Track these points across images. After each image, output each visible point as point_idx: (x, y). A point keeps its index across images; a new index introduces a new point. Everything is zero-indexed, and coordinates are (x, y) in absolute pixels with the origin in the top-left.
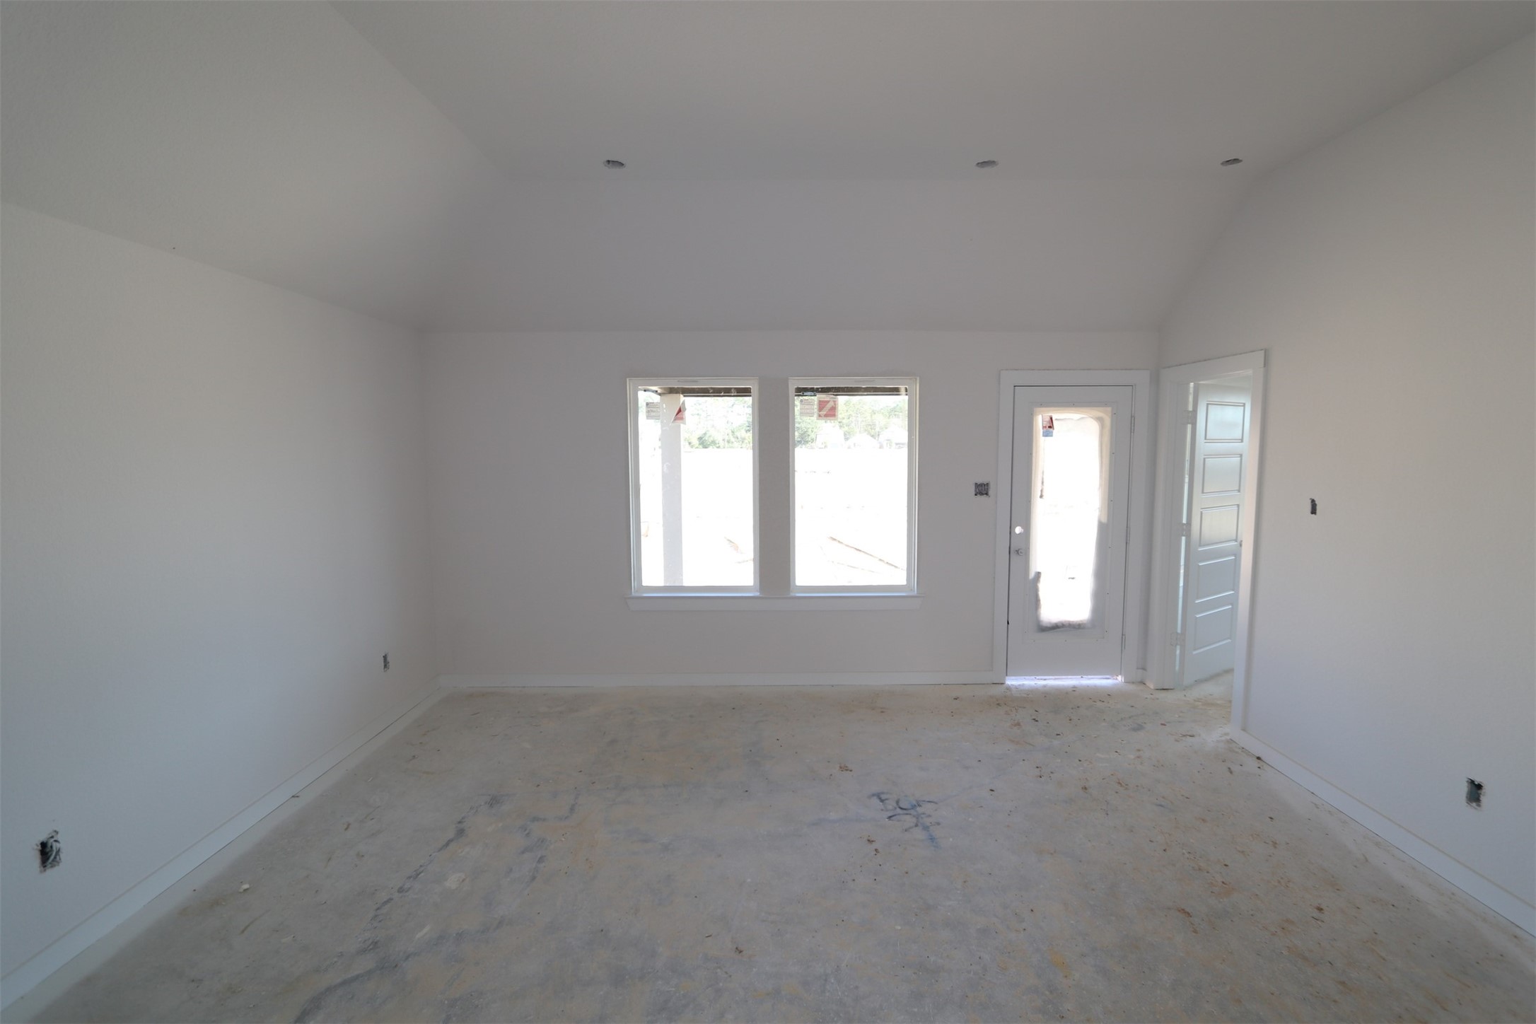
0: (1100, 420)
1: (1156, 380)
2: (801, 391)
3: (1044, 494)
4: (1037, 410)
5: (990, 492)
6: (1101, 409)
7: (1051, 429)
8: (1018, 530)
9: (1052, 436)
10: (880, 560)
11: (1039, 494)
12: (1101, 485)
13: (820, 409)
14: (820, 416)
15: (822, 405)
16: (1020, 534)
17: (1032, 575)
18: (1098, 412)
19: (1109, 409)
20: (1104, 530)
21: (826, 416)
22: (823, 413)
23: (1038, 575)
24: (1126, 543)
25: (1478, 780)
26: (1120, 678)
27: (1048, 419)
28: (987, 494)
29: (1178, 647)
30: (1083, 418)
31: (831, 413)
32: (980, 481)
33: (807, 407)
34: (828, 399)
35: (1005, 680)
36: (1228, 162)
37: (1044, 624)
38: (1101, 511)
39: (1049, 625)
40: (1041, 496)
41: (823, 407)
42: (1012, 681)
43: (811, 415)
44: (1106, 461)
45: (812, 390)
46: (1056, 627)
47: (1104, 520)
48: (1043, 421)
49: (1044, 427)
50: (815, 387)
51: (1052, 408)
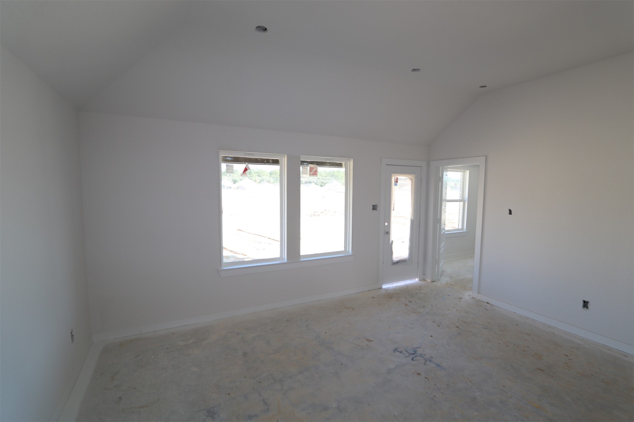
0: (411, 179)
1: (428, 165)
2: (303, 162)
3: (394, 209)
4: (393, 175)
5: (378, 209)
6: (412, 175)
7: (397, 183)
8: (386, 224)
9: (397, 185)
10: (269, 238)
11: (393, 209)
12: (412, 205)
13: (311, 171)
14: (310, 174)
15: (311, 169)
16: (387, 225)
17: (391, 242)
18: (411, 176)
19: (414, 175)
20: (412, 222)
21: (313, 174)
22: (312, 173)
23: (392, 241)
24: (419, 227)
25: (586, 300)
26: (417, 280)
27: (396, 179)
28: (377, 210)
29: (437, 265)
30: (406, 179)
31: (314, 173)
32: (374, 204)
33: (305, 170)
34: (313, 167)
35: (382, 286)
36: (482, 87)
37: (394, 262)
38: (411, 215)
39: (395, 262)
40: (393, 210)
41: (312, 170)
42: (385, 286)
43: (307, 174)
44: (413, 195)
45: (307, 162)
46: (398, 262)
47: (412, 219)
48: (394, 179)
49: (395, 182)
50: (308, 161)
51: (397, 174)
